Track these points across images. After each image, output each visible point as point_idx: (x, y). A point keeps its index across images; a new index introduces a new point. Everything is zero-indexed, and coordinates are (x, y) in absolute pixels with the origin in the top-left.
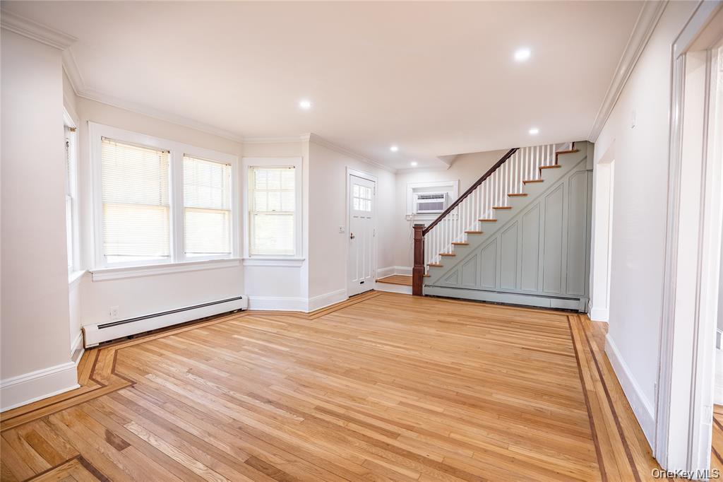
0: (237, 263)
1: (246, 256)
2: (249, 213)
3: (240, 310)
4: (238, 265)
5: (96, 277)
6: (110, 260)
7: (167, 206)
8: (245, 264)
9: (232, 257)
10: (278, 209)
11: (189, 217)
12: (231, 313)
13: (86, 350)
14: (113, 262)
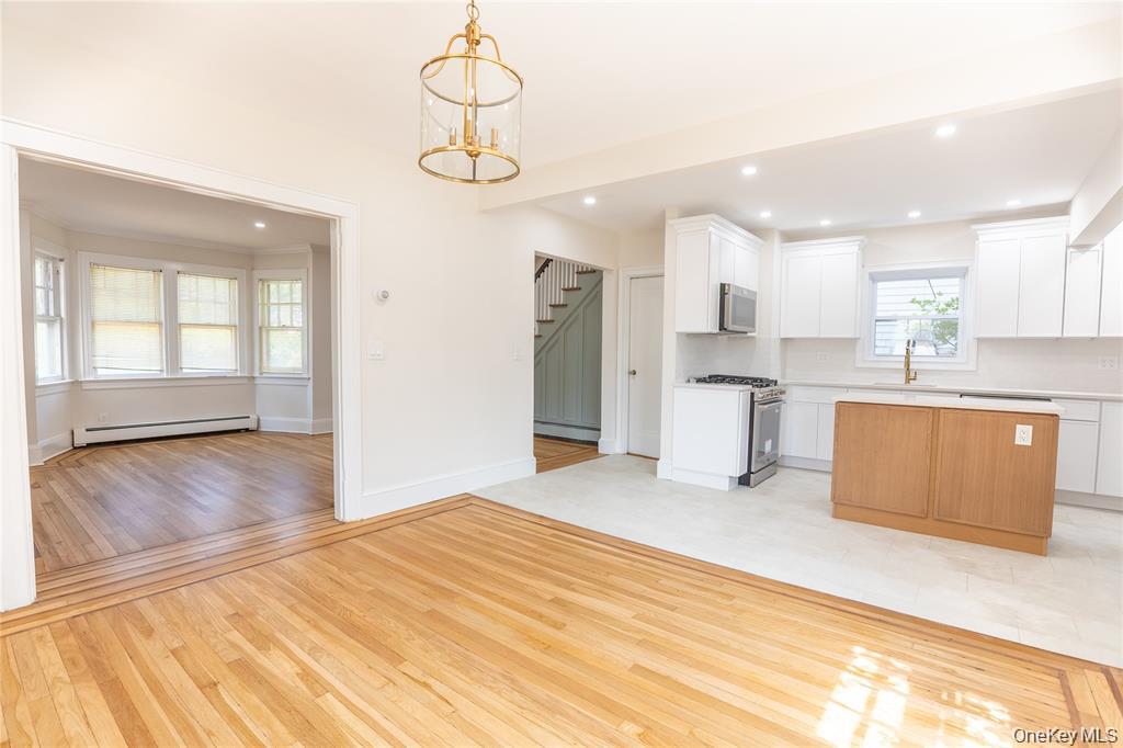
0: (246, 381)
1: (257, 374)
2: (260, 328)
3: (247, 430)
4: (246, 383)
5: (85, 387)
6: (100, 372)
7: (160, 324)
8: (257, 382)
9: (239, 374)
10: (288, 324)
11: (187, 334)
12: (238, 431)
13: (75, 448)
14: (102, 373)
